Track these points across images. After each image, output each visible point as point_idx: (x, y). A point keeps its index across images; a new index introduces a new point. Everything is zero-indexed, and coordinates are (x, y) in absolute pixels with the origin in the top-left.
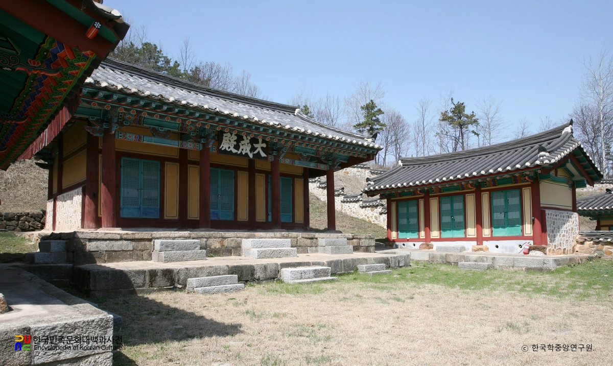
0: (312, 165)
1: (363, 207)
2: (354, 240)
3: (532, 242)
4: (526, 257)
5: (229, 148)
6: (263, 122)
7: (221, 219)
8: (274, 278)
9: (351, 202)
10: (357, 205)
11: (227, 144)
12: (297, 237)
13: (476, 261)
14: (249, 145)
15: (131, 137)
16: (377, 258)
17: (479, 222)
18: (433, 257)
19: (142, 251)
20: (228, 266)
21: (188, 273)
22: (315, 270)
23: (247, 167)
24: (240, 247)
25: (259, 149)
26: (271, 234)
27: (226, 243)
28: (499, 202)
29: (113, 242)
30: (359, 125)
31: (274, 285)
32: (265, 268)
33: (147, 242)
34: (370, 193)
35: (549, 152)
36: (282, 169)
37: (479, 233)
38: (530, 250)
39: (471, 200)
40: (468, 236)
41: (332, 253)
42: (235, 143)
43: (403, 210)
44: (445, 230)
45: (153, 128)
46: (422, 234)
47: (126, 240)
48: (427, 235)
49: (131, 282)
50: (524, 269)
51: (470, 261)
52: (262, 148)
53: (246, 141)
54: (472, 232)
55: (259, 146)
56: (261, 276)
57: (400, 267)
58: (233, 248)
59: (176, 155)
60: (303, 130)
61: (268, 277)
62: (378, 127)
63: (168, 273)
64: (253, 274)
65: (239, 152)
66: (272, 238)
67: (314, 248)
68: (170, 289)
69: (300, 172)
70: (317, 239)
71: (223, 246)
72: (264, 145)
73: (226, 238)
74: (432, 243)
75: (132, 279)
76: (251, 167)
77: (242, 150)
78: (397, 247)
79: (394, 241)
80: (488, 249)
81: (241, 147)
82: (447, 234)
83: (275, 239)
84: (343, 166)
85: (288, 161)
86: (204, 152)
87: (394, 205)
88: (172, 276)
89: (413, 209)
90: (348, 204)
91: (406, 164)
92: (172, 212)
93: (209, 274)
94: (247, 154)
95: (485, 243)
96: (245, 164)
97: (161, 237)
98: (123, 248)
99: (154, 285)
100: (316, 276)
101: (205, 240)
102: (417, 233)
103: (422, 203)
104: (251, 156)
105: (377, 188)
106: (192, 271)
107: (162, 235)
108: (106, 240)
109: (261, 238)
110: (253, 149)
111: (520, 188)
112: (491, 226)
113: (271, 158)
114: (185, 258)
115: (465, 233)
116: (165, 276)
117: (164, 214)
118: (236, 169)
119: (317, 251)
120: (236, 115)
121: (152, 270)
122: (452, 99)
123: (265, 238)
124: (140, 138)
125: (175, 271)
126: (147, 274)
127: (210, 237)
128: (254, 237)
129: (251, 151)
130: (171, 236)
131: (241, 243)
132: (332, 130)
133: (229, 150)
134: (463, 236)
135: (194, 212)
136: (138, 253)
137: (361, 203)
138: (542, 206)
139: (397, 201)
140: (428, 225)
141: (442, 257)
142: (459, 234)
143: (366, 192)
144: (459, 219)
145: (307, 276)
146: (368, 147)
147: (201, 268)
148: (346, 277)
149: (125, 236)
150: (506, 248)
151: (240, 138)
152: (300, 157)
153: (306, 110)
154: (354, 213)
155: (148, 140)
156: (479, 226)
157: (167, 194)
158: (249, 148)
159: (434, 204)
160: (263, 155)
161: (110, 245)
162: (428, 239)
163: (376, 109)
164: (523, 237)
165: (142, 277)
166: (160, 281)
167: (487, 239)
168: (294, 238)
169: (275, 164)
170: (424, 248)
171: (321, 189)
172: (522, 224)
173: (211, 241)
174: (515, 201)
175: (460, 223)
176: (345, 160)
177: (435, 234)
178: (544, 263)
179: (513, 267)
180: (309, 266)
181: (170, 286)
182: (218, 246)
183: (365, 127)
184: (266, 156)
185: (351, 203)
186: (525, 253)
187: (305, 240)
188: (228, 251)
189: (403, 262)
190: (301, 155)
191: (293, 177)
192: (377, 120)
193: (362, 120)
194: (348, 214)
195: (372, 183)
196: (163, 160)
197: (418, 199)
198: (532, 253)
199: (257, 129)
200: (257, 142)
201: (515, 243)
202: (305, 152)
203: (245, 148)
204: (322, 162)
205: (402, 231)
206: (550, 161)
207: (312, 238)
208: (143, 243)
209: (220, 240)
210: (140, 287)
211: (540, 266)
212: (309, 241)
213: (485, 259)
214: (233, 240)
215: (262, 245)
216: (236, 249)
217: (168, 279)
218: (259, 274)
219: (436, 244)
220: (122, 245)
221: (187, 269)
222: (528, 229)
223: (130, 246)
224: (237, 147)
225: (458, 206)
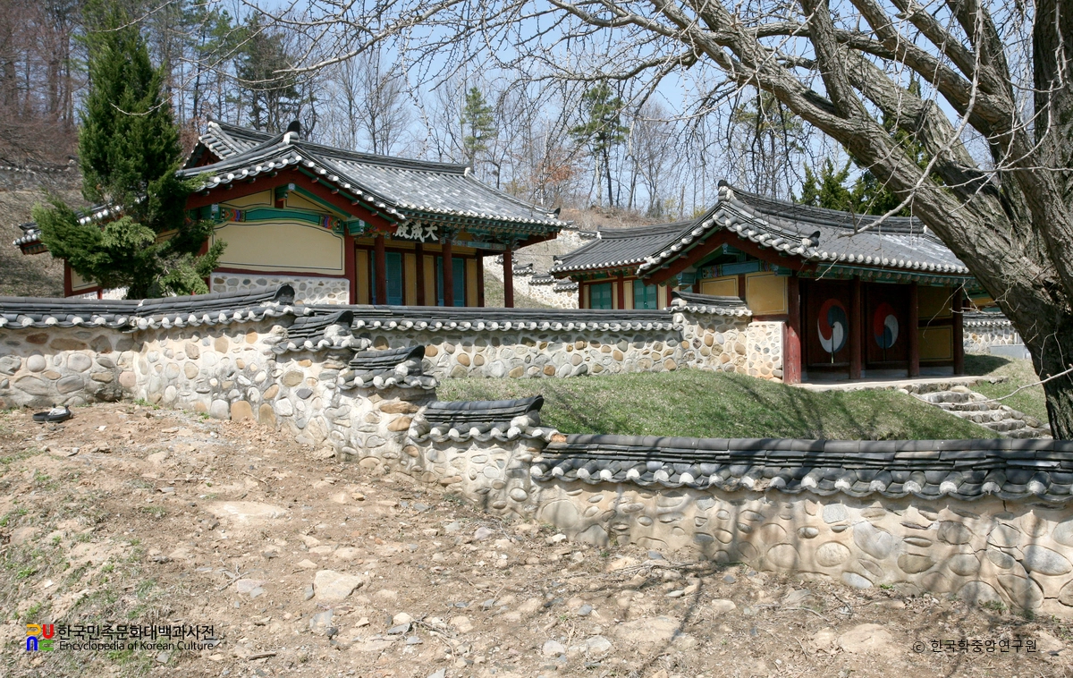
0: (486, 246)
1: (557, 291)
6: (438, 210)
10: (549, 289)
11: (401, 232)
14: (421, 229)
23: (415, 249)
25: (431, 233)
30: (579, 129)
34: (559, 275)
36: (453, 250)
42: (408, 229)
43: (596, 295)
52: (434, 231)
53: (418, 225)
55: (430, 231)
60: (476, 215)
62: (616, 133)
65: (411, 237)
69: (473, 252)
72: (436, 228)
76: (418, 250)
81: (413, 233)
84: (522, 244)
85: (460, 243)
86: (379, 239)
87: (586, 289)
89: (606, 295)
90: (538, 287)
91: (606, 236)
94: (418, 239)
96: (414, 247)
103: (615, 286)
104: (423, 240)
105: (565, 268)
110: (425, 233)
113: (443, 241)
118: (403, 251)
120: (413, 206)
129: (422, 235)
133: (402, 236)
137: (555, 285)
139: (590, 284)
143: (553, 273)
144: (652, 305)
146: (548, 225)
151: (412, 225)
152: (474, 238)
154: (545, 299)
158: (420, 232)
159: (628, 287)
160: (435, 238)
169: (447, 246)
176: (525, 237)
183: (589, 134)
184: (437, 239)
185: (542, 286)
190: (474, 235)
191: (465, 257)
193: (584, 120)
194: (539, 300)
195: (560, 262)
197: (611, 282)
199: (432, 217)
200: (428, 226)
202: (479, 232)
203: (417, 233)
204: (498, 242)
224: (409, 232)
225: (650, 290)
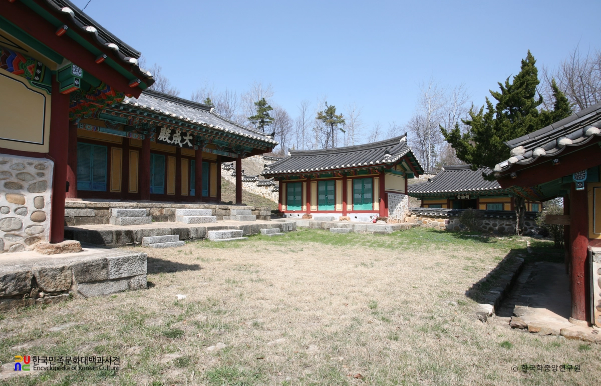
0: (226, 154)
1: (259, 186)
2: (256, 211)
3: (378, 215)
4: (375, 225)
5: (165, 139)
6: (194, 121)
7: (154, 193)
8: (203, 238)
9: (249, 181)
10: (254, 184)
11: (164, 136)
12: (215, 208)
13: (341, 227)
14: (180, 137)
15: (90, 128)
16: (274, 225)
17: (345, 200)
18: (312, 224)
19: (102, 217)
20: (171, 228)
21: (144, 233)
22: (232, 232)
23: (175, 153)
24: (174, 215)
25: (187, 141)
26: (197, 206)
27: (164, 212)
28: (358, 186)
29: (80, 210)
30: (253, 118)
31: (204, 242)
32: (197, 230)
33: (105, 210)
34: (267, 176)
35: (391, 155)
36: (203, 156)
37: (344, 208)
38: (377, 220)
39: (339, 185)
40: (336, 210)
41: (241, 220)
42: (170, 135)
43: (291, 190)
44: (321, 205)
45: (107, 121)
46: (305, 207)
47: (90, 208)
48: (308, 208)
49: (103, 239)
50: (373, 233)
51: (338, 227)
52: (190, 140)
53: (178, 134)
54: (339, 207)
55: (188, 138)
56: (194, 236)
57: (290, 231)
58: (169, 215)
59: (120, 142)
60: (222, 129)
61: (199, 236)
62: (268, 120)
63: (129, 233)
64: (188, 235)
65: (172, 142)
66: (198, 208)
67: (227, 217)
68: (131, 245)
69: (215, 158)
70: (229, 209)
71: (162, 214)
72: (191, 138)
73: (164, 208)
74: (312, 214)
75: (103, 237)
76: (178, 153)
77: (175, 141)
78: (285, 217)
79: (283, 212)
80: (350, 219)
81: (174, 139)
82: (322, 208)
83: (200, 209)
84: (249, 155)
85: (208, 150)
86: (146, 142)
87: (284, 186)
88: (132, 235)
89: (298, 189)
90: (247, 183)
91: (294, 155)
92: (116, 186)
93: (158, 234)
94: (178, 144)
95: (348, 214)
96: (173, 151)
97: (117, 207)
98: (88, 214)
99: (119, 242)
100: (232, 237)
101: (149, 209)
102: (300, 207)
103: (305, 185)
104: (181, 145)
105: (272, 172)
106: (146, 232)
107: (117, 205)
108: (74, 208)
109: (190, 208)
110: (183, 140)
111: (372, 177)
112: (353, 203)
113: (196, 148)
114: (136, 222)
115: (335, 207)
116: (127, 235)
117: (109, 188)
118: (167, 154)
119: (229, 219)
120: (174, 115)
121: (118, 231)
122: (326, 103)
123: (192, 208)
124: (97, 129)
125: (134, 232)
126: (114, 233)
127: (152, 207)
128: (184, 208)
129: (181, 142)
130: (124, 205)
131: (175, 212)
132: (240, 127)
133: (165, 141)
134: (333, 210)
135: (133, 187)
136: (99, 218)
137: (258, 182)
138: (385, 190)
139: (287, 183)
140: (309, 201)
141: (318, 224)
142: (331, 208)
143: (264, 175)
144: (331, 197)
145: (226, 236)
146: (268, 142)
147: (152, 230)
148: (252, 238)
149: (89, 206)
150: (362, 218)
151: (173, 132)
152: (217, 147)
153: (208, 102)
154: (252, 190)
155: (103, 131)
156: (345, 203)
157: (113, 173)
158: (179, 139)
159: (314, 186)
160: (190, 145)
161: (78, 212)
162: (309, 211)
163: (266, 106)
164: (373, 211)
165: (111, 236)
166: (124, 238)
167: (350, 212)
168: (213, 209)
169: (198, 152)
170: (306, 218)
171: (225, 170)
172: (373, 202)
173: (153, 210)
174: (368, 186)
175: (331, 200)
176: (250, 151)
177: (314, 208)
178: (385, 229)
179: (366, 231)
180: (227, 229)
181: (131, 242)
182: (158, 214)
183: (257, 120)
184: (192, 146)
185: (250, 183)
186: (374, 222)
187: (221, 210)
188: (166, 218)
189: (292, 227)
190: (218, 146)
191: (210, 162)
192: (267, 115)
193: (255, 114)
194: (247, 190)
195: (269, 168)
196: (109, 145)
197: (302, 182)
198: (379, 222)
199: (189, 126)
200: (186, 135)
201: (368, 215)
202: (221, 144)
203: (177, 140)
204: (232, 152)
205: (289, 205)
206: (391, 161)
207: (226, 209)
208: (102, 211)
209: (159, 209)
210: (109, 243)
211: (383, 231)
212: (224, 211)
213: (348, 226)
214: (169, 210)
215: (191, 213)
216: (171, 217)
217: (129, 238)
218: (192, 235)
219: (314, 215)
220: (86, 212)
221: (142, 230)
222: (377, 206)
223: (93, 213)
224: (171, 138)
225: (330, 188)
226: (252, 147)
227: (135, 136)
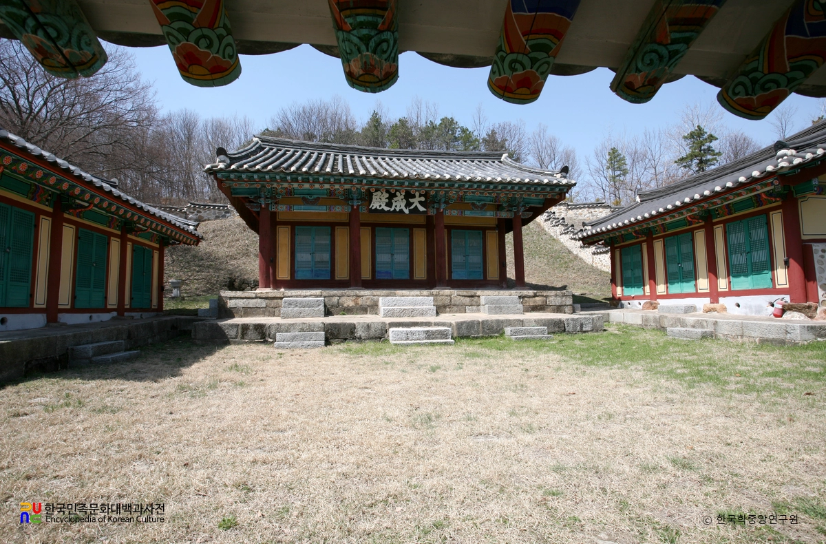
0: (489, 214)
2: (537, 298)
3: (788, 298)
4: (779, 323)
5: (380, 206)
7: (395, 278)
8: (380, 338)
9: (601, 253)
11: (378, 202)
12: (450, 295)
13: (694, 327)
14: (404, 200)
16: (541, 320)
17: (713, 270)
18: (646, 320)
19: (275, 308)
20: (323, 323)
21: (279, 328)
22: (428, 331)
23: (425, 223)
24: (377, 305)
25: (416, 204)
26: (417, 292)
27: (360, 301)
28: (738, 238)
29: (250, 300)
30: (682, 159)
31: (379, 345)
32: (368, 326)
33: (279, 300)
37: (713, 285)
38: (783, 311)
39: (700, 238)
40: (699, 291)
41: (490, 312)
42: (387, 200)
43: (627, 259)
44: (672, 283)
45: (303, 197)
46: (647, 288)
47: (260, 298)
48: (653, 290)
49: (225, 333)
50: (757, 340)
51: (686, 326)
52: (420, 203)
53: (400, 197)
54: (703, 284)
55: (416, 202)
56: (363, 335)
57: (585, 332)
58: (369, 306)
59: (345, 219)
61: (372, 335)
62: (709, 157)
63: (260, 328)
64: (352, 333)
65: (392, 209)
66: (417, 296)
67: (475, 308)
68: (261, 342)
69: (493, 223)
70: (479, 296)
71: (357, 304)
72: (423, 199)
73: (360, 296)
74: (659, 301)
75: (226, 331)
76: (428, 224)
77: (396, 206)
78: (622, 307)
79: (620, 299)
80: (725, 309)
81: (394, 204)
82: (676, 288)
83: (421, 297)
85: (456, 213)
86: (354, 213)
87: (617, 253)
88: (263, 330)
89: (637, 257)
90: (598, 256)
91: (644, 199)
92: (342, 272)
93: (302, 330)
94: (401, 210)
95: (721, 300)
96: (422, 220)
97: (293, 296)
98: (257, 305)
99: (245, 337)
100: (427, 338)
101: (337, 298)
102: (641, 289)
103: (645, 247)
104: (406, 211)
106: (283, 327)
107: (294, 294)
108: (243, 298)
109: (403, 296)
110: (408, 204)
111: (766, 213)
112: (729, 276)
115: (696, 286)
116: (256, 330)
117: (335, 275)
118: (412, 227)
119: (479, 311)
121: (244, 324)
123: (408, 296)
124: (290, 208)
125: (267, 326)
126: (240, 327)
127: (343, 296)
128: (395, 295)
129: (406, 207)
131: (378, 301)
133: (381, 208)
134: (693, 290)
135: (366, 274)
136: (271, 309)
138: (804, 238)
139: (620, 247)
140: (653, 277)
141: (655, 320)
142: (687, 287)
144: (688, 266)
145: (415, 337)
146: (557, 185)
147: (293, 324)
149: (259, 295)
150: (750, 307)
151: (392, 196)
152: (472, 206)
153: (614, 153)
155: (298, 209)
156: (713, 276)
158: (403, 204)
159: (658, 246)
160: (421, 209)
161: (247, 302)
162: (654, 296)
164: (774, 291)
165: (235, 330)
166: (251, 334)
167: (724, 294)
168: (447, 296)
169: (438, 217)
172: (772, 269)
173: (343, 299)
174: (760, 234)
175: (689, 272)
176: (539, 203)
177: (661, 289)
178: (787, 332)
179: (742, 336)
181: (261, 339)
182: (351, 304)
184: (425, 210)
186: (776, 316)
187: (462, 298)
188: (364, 310)
189: (590, 325)
190: (473, 204)
191: (484, 229)
195: (589, 228)
196: (332, 225)
197: (640, 243)
198: (788, 316)
200: (414, 196)
201: (763, 300)
202: (479, 201)
203: (399, 204)
204: (503, 209)
205: (627, 287)
207: (472, 296)
208: (276, 301)
209: (354, 298)
210: (233, 338)
211: (781, 336)
212: (468, 299)
213: (705, 324)
214: (368, 299)
215: (395, 303)
216: (373, 308)
217: (259, 333)
218: (360, 332)
219: (662, 302)
220: (256, 303)
221: (278, 324)
222: (782, 276)
223: (263, 303)
224: (389, 204)
225: (685, 248)
226: (541, 197)
227: (338, 208)
